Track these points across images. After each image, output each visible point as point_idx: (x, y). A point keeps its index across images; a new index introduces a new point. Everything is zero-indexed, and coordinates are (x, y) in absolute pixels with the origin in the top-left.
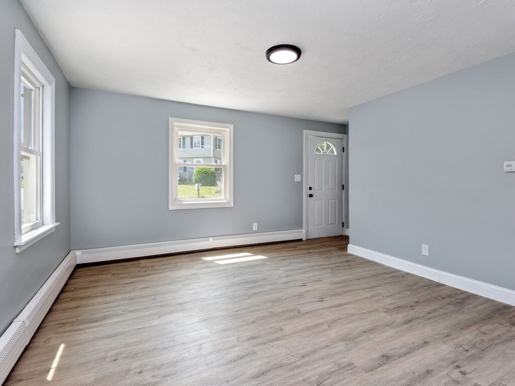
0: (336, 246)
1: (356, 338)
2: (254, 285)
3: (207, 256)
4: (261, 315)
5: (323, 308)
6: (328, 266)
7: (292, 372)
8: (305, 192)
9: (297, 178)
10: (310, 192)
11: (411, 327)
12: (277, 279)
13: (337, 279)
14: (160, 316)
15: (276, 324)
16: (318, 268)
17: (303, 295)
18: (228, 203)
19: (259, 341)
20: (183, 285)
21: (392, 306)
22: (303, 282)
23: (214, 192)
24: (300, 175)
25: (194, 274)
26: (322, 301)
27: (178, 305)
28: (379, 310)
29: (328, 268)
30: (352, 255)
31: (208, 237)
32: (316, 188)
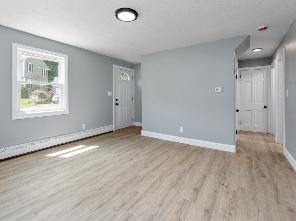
0: (133, 132)
1: (177, 184)
2: (101, 167)
3: (50, 153)
4: (119, 186)
5: (151, 171)
6: (137, 145)
7: (161, 219)
8: (114, 102)
9: (110, 94)
10: (117, 102)
11: (194, 170)
12: (113, 159)
13: (146, 152)
14: (36, 213)
15: (132, 190)
16: (132, 147)
17: (134, 166)
18: (64, 111)
19: (128, 205)
20: (42, 180)
21: (179, 161)
22: (130, 158)
23: (27, 103)
24: (111, 92)
25: (47, 169)
26: (147, 167)
27: (48, 198)
28: (176, 164)
29: (137, 146)
30: (144, 136)
31: (49, 138)
32: (120, 100)
